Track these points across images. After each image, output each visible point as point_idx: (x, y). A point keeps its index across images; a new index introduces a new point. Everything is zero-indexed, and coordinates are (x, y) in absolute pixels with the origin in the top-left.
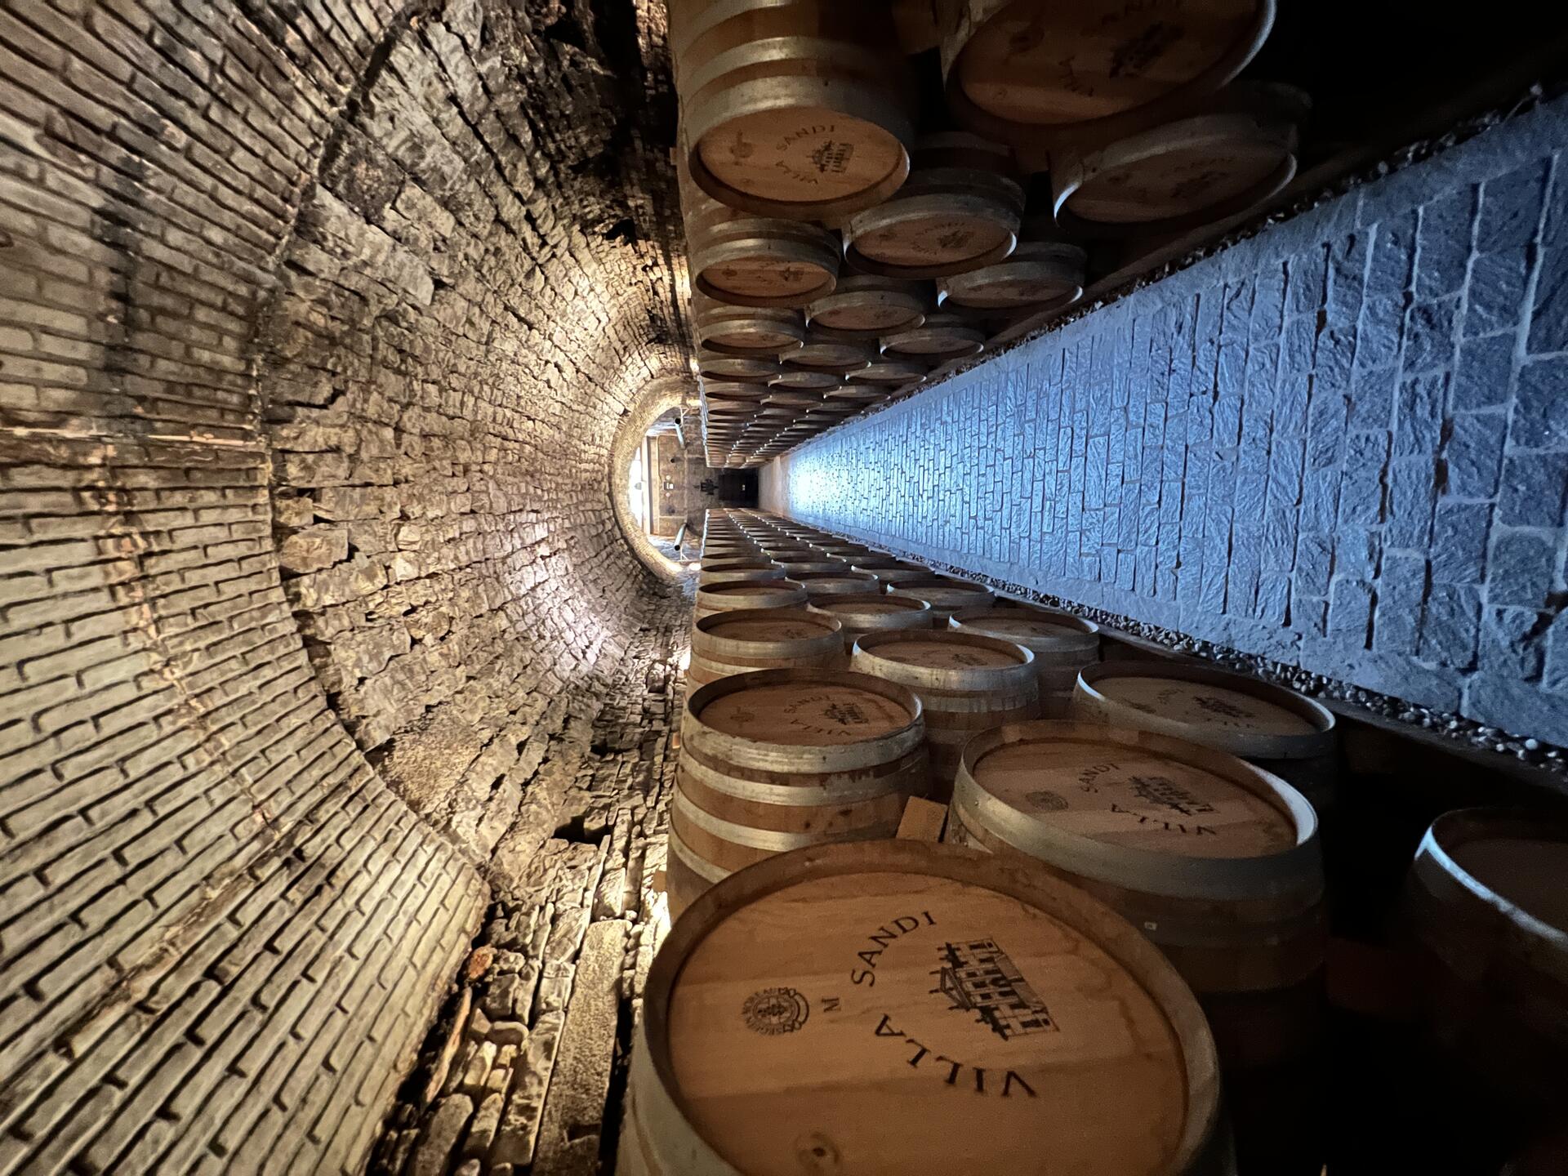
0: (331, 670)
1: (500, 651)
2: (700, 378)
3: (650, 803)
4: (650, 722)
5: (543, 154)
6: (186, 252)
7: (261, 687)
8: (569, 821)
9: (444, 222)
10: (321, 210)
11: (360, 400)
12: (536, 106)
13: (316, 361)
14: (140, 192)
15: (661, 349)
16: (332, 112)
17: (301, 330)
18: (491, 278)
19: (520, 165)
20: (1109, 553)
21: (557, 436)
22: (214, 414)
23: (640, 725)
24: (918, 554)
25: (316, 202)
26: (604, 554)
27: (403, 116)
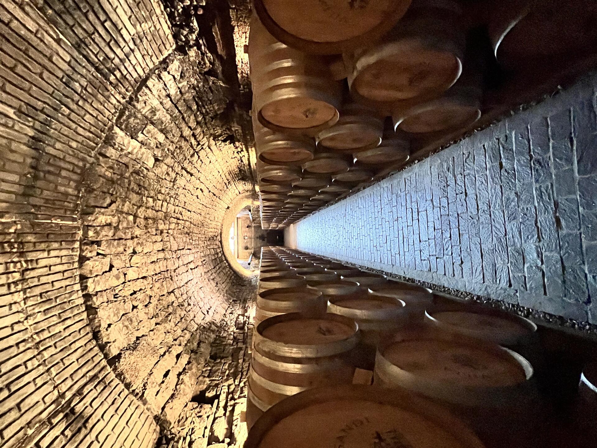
0: (96, 321)
1: (171, 311)
2: (260, 193)
3: (237, 382)
4: (237, 343)
5: (200, 113)
6: (62, 151)
7: (65, 329)
8: (198, 393)
9: (161, 137)
10: (115, 135)
11: (121, 204)
12: (200, 98)
13: (105, 190)
14: (48, 130)
15: (244, 182)
16: (123, 101)
17: (101, 178)
18: (177, 157)
19: (191, 117)
20: (433, 259)
21: (200, 218)
22: (62, 211)
23: (232, 345)
24: (353, 262)
25: (113, 132)
26: (218, 267)
27: (149, 102)
